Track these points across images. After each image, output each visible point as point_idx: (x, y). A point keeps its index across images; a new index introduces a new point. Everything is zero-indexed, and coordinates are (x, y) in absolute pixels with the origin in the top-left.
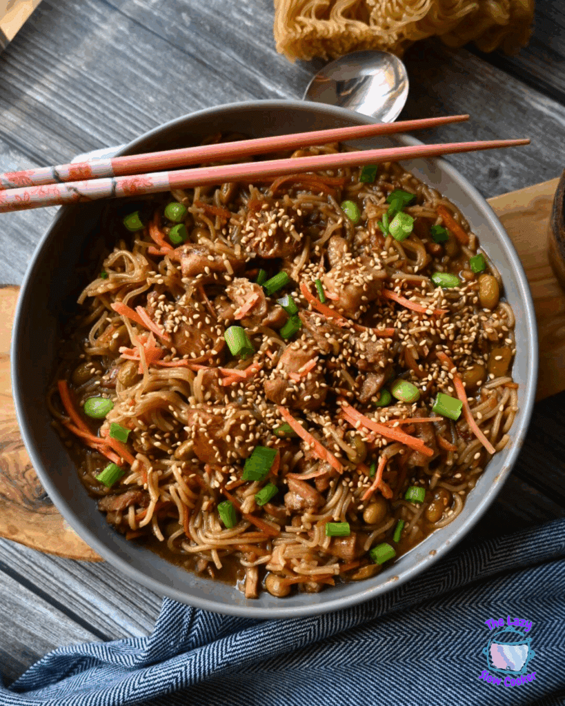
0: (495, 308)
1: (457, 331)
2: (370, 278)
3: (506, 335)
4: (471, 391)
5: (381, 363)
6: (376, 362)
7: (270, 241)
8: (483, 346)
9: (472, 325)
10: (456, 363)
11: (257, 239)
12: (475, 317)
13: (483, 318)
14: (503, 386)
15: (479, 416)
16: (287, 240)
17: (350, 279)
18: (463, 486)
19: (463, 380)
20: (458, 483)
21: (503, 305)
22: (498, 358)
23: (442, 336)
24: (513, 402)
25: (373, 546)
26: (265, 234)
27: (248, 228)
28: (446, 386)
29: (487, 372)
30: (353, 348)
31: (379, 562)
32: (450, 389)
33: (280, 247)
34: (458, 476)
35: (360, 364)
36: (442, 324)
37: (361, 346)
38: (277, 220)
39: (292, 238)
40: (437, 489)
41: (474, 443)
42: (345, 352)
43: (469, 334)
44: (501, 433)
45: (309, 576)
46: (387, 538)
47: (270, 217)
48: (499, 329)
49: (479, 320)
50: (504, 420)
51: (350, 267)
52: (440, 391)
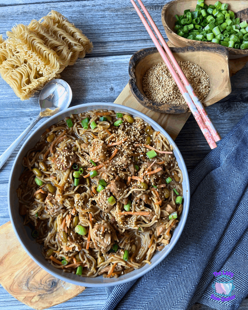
0: (134, 121)
1: (134, 136)
2: (101, 147)
3: (144, 124)
4: (152, 145)
5: (129, 162)
6: (128, 163)
7: (68, 162)
8: (142, 132)
9: (135, 130)
10: (142, 143)
11: (64, 165)
12: (133, 128)
13: (135, 126)
14: (156, 135)
15: (160, 148)
16: (71, 157)
17: (97, 152)
18: (175, 165)
19: (147, 144)
20: (174, 166)
21: (135, 118)
22: (148, 131)
23: (133, 141)
24: (163, 137)
25: (175, 201)
26: (64, 162)
27: (59, 165)
28: (146, 150)
29: (149, 136)
30: (119, 166)
31: (180, 203)
32: (147, 150)
33: (71, 161)
34: (172, 165)
35: (125, 167)
36: (130, 139)
37: (120, 163)
38: (63, 156)
39: (71, 156)
40: (171, 173)
41: (166, 155)
42: (118, 169)
43: (137, 134)
44: (169, 146)
45: (171, 226)
46: (176, 196)
47: (61, 157)
48: (141, 125)
49: (135, 127)
50: (165, 142)
51: (94, 149)
52: (146, 152)
